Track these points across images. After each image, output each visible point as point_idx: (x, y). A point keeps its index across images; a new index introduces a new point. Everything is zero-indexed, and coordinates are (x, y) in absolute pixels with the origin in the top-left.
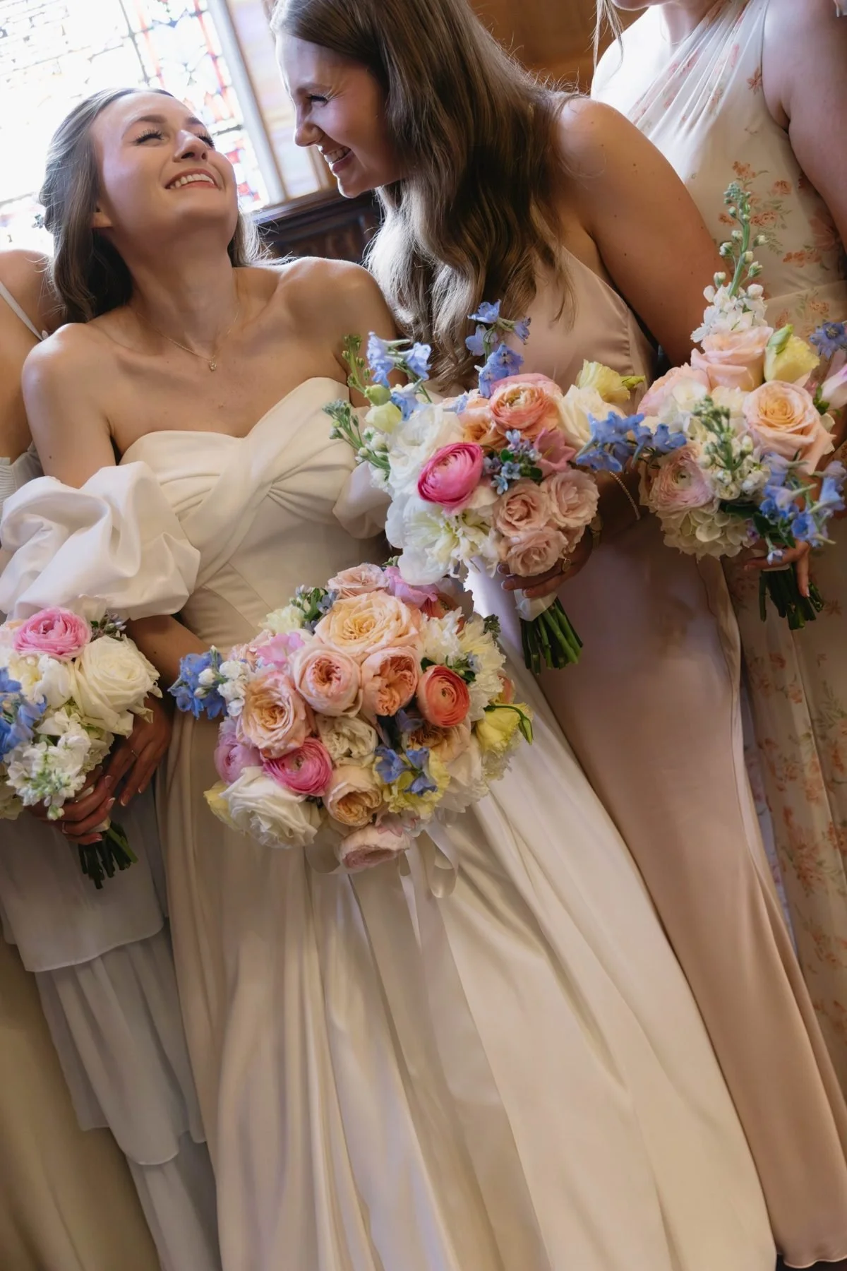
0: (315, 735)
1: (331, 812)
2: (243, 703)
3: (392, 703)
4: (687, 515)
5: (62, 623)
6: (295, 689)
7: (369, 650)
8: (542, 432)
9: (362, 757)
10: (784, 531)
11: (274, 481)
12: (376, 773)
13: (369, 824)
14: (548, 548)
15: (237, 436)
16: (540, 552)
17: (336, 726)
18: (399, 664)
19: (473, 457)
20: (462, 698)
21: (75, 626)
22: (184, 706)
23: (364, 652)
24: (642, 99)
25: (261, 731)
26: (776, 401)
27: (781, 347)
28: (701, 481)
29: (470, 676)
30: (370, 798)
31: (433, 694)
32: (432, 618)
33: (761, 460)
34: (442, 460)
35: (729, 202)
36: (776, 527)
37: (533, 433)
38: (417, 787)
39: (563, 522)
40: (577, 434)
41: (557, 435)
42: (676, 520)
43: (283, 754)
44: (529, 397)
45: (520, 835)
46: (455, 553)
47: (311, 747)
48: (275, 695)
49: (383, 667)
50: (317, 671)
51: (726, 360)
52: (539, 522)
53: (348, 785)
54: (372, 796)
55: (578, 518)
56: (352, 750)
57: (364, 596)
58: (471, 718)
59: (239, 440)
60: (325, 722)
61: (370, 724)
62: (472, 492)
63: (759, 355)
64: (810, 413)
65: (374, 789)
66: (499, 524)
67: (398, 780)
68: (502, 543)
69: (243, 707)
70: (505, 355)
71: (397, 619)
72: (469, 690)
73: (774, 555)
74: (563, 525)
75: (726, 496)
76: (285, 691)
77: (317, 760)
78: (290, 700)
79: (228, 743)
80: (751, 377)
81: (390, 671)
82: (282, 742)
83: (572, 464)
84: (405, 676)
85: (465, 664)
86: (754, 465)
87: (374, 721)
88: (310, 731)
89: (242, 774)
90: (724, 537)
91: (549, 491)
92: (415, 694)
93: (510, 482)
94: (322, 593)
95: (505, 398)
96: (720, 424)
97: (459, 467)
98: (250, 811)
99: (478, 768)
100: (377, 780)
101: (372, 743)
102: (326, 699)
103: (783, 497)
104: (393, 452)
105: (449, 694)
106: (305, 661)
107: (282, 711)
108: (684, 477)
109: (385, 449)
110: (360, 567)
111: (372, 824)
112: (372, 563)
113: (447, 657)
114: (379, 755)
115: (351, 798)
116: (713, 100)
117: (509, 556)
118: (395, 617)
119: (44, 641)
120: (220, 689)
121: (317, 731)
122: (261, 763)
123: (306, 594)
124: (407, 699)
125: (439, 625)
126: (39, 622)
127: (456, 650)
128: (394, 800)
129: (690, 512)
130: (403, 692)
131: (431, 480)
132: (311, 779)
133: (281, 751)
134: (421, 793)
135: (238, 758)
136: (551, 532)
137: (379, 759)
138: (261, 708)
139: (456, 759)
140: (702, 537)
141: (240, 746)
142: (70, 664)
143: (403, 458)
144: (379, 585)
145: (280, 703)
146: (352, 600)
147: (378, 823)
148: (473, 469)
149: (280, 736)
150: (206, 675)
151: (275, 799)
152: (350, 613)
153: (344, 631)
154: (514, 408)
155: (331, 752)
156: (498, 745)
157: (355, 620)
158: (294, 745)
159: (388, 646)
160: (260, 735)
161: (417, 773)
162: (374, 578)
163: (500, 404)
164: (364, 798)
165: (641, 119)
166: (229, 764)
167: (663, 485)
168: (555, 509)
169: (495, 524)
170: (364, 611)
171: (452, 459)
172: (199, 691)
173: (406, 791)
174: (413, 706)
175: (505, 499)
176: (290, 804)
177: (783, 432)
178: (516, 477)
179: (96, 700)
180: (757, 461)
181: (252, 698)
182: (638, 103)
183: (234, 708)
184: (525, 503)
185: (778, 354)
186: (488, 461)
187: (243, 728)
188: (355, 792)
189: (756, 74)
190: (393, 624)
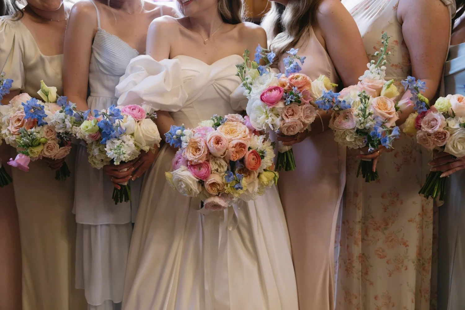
0: (208, 161)
1: (206, 187)
2: (188, 144)
3: (236, 158)
4: (345, 131)
5: (138, 109)
6: (206, 144)
7: (233, 139)
8: (304, 90)
9: (221, 172)
10: (376, 142)
11: (216, 80)
12: (224, 178)
13: (217, 195)
14: (296, 127)
15: (208, 64)
16: (294, 128)
17: (216, 160)
18: (241, 145)
19: (280, 92)
20: (258, 162)
21: (142, 111)
22: (167, 141)
23: (231, 139)
24: (357, 6)
25: (191, 155)
26: (383, 102)
27: (389, 86)
28: (353, 121)
29: (263, 157)
30: (220, 186)
31: (249, 158)
32: (256, 135)
33: (374, 119)
34: (270, 90)
35: (382, 38)
36: (374, 141)
37: (301, 89)
38: (237, 186)
39: (303, 120)
40: (315, 94)
41: (308, 92)
42: (341, 131)
43: (196, 164)
44: (302, 78)
45: (259, 220)
46: (266, 121)
47: (206, 164)
48: (199, 144)
49: (236, 145)
50: (215, 140)
51: (370, 86)
52: (296, 118)
53: (214, 179)
54: (221, 186)
55: (308, 120)
56: (218, 169)
57: (236, 123)
58: (259, 171)
59: (208, 65)
60: (212, 158)
61: (226, 162)
62: (277, 103)
63: (380, 87)
64: (393, 108)
65: (222, 184)
66: (283, 115)
67: (231, 182)
68: (282, 122)
69: (187, 145)
70: (296, 66)
71: (244, 132)
72: (261, 161)
73: (371, 149)
74: (303, 121)
75: (360, 128)
76: (203, 144)
77: (207, 169)
78: (204, 147)
79: (178, 157)
80: (376, 94)
81: (238, 147)
82: (197, 160)
83: (310, 103)
84: (242, 150)
85: (263, 152)
86: (371, 120)
87: (228, 162)
88: (207, 159)
89: (180, 167)
90: (355, 141)
91: (302, 109)
92: (244, 156)
93: (291, 102)
94: (222, 118)
95: (294, 77)
96: (365, 101)
97: (275, 93)
98: (180, 179)
99: (256, 189)
100: (224, 181)
101: (226, 169)
102: (215, 149)
103: (380, 130)
104: (254, 85)
105: (255, 160)
106: (212, 136)
107: (200, 150)
108: (347, 119)
109: (251, 84)
110: (236, 114)
111: (218, 196)
112: (240, 114)
113: (257, 148)
114: (227, 173)
115: (213, 184)
116: (380, 10)
117: (284, 126)
118: (244, 131)
119: (131, 112)
120: (181, 138)
121: (209, 160)
122: (187, 166)
123: (217, 117)
124: (241, 157)
125: (257, 138)
126: (131, 107)
127: (261, 147)
128: (228, 189)
129: (346, 130)
130: (240, 155)
131: (265, 95)
132: (203, 174)
133: (196, 162)
134: (237, 189)
135: (181, 162)
136: (299, 122)
137: (226, 174)
138: (193, 147)
139: (250, 183)
140: (348, 139)
141: (182, 159)
142: (137, 122)
143: (257, 88)
144: (241, 121)
145: (200, 147)
146: (231, 123)
147: (220, 195)
148: (280, 95)
149: (197, 157)
150: (179, 132)
151: (189, 177)
152: (229, 127)
153: (226, 131)
154: (297, 80)
155: (212, 168)
156: (265, 183)
157: (231, 129)
158: (200, 161)
159: (239, 139)
160: (190, 156)
161: (238, 182)
162: (240, 119)
163: (292, 78)
164: (218, 186)
165: (355, 12)
166: (176, 164)
167: (339, 120)
168: (302, 115)
169: (282, 115)
170: (234, 127)
171: (274, 90)
172: (174, 136)
173: (232, 187)
174: (242, 160)
175: (287, 107)
176: (193, 181)
177: (383, 112)
178: (293, 100)
179: (141, 135)
180: (372, 119)
181: (191, 144)
182: (355, 7)
183: (184, 145)
184: (293, 110)
185: (387, 88)
186: (285, 94)
187: (185, 153)
188: (215, 183)
189: (396, 5)
190: (243, 133)
